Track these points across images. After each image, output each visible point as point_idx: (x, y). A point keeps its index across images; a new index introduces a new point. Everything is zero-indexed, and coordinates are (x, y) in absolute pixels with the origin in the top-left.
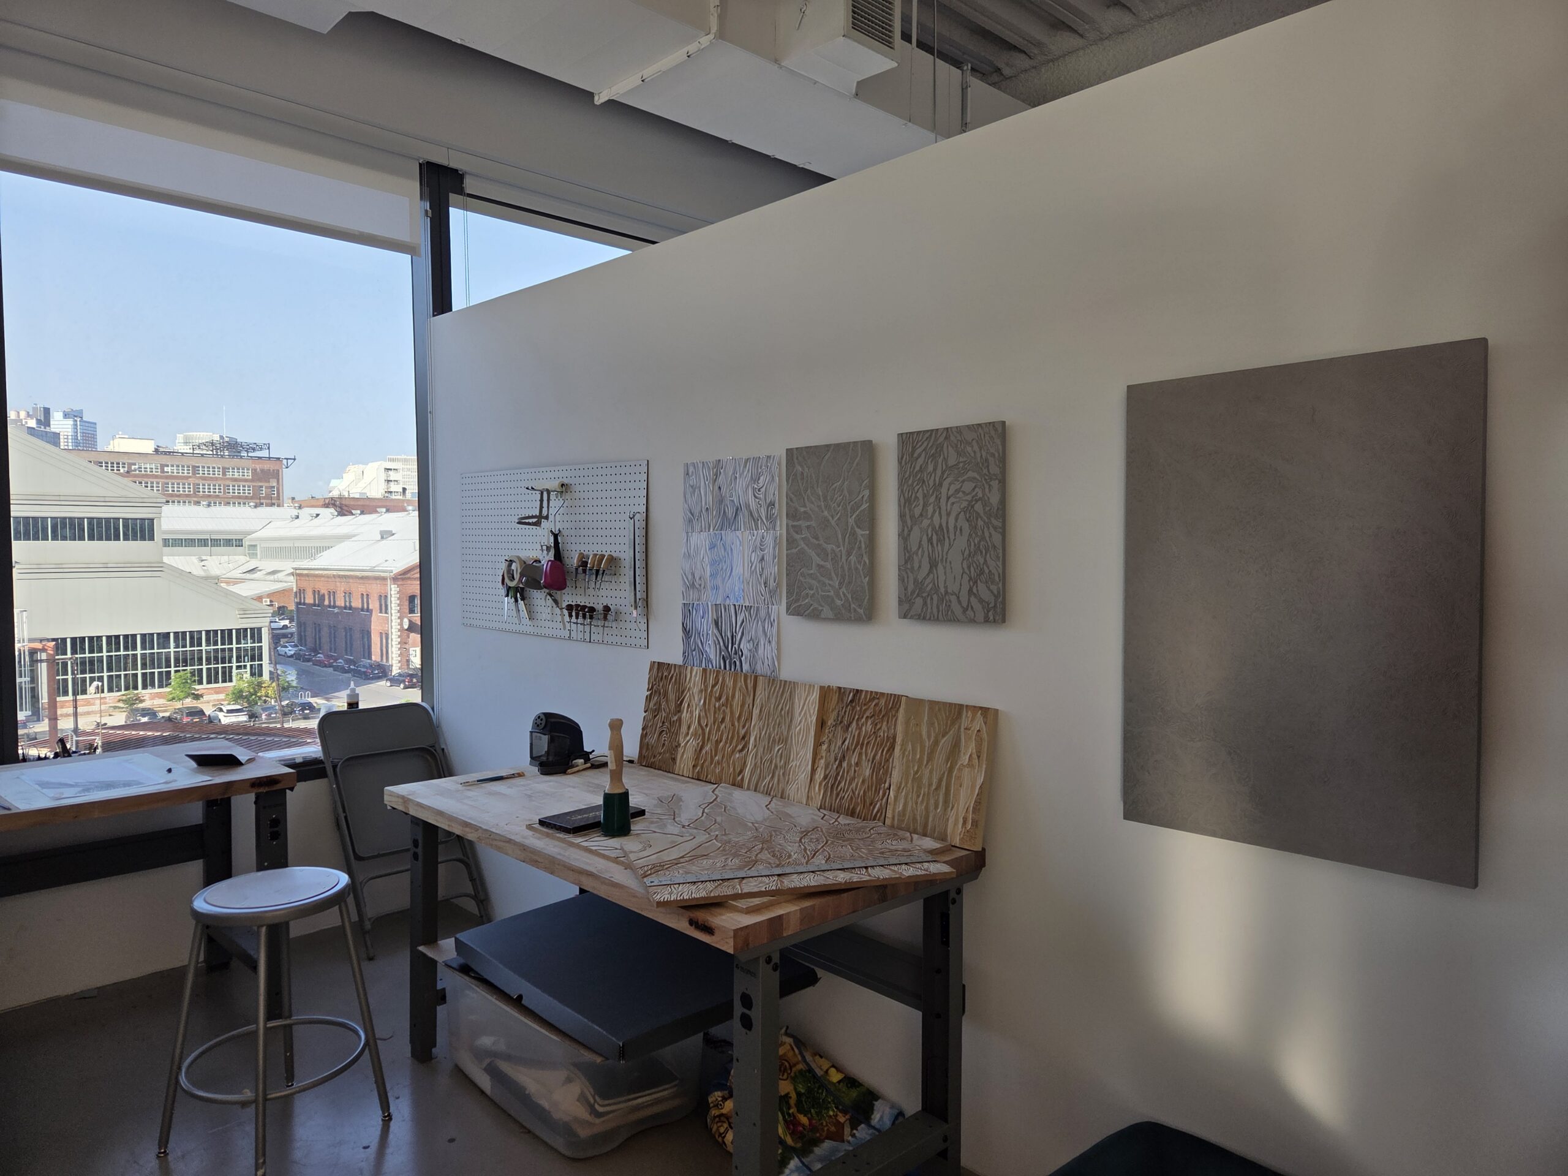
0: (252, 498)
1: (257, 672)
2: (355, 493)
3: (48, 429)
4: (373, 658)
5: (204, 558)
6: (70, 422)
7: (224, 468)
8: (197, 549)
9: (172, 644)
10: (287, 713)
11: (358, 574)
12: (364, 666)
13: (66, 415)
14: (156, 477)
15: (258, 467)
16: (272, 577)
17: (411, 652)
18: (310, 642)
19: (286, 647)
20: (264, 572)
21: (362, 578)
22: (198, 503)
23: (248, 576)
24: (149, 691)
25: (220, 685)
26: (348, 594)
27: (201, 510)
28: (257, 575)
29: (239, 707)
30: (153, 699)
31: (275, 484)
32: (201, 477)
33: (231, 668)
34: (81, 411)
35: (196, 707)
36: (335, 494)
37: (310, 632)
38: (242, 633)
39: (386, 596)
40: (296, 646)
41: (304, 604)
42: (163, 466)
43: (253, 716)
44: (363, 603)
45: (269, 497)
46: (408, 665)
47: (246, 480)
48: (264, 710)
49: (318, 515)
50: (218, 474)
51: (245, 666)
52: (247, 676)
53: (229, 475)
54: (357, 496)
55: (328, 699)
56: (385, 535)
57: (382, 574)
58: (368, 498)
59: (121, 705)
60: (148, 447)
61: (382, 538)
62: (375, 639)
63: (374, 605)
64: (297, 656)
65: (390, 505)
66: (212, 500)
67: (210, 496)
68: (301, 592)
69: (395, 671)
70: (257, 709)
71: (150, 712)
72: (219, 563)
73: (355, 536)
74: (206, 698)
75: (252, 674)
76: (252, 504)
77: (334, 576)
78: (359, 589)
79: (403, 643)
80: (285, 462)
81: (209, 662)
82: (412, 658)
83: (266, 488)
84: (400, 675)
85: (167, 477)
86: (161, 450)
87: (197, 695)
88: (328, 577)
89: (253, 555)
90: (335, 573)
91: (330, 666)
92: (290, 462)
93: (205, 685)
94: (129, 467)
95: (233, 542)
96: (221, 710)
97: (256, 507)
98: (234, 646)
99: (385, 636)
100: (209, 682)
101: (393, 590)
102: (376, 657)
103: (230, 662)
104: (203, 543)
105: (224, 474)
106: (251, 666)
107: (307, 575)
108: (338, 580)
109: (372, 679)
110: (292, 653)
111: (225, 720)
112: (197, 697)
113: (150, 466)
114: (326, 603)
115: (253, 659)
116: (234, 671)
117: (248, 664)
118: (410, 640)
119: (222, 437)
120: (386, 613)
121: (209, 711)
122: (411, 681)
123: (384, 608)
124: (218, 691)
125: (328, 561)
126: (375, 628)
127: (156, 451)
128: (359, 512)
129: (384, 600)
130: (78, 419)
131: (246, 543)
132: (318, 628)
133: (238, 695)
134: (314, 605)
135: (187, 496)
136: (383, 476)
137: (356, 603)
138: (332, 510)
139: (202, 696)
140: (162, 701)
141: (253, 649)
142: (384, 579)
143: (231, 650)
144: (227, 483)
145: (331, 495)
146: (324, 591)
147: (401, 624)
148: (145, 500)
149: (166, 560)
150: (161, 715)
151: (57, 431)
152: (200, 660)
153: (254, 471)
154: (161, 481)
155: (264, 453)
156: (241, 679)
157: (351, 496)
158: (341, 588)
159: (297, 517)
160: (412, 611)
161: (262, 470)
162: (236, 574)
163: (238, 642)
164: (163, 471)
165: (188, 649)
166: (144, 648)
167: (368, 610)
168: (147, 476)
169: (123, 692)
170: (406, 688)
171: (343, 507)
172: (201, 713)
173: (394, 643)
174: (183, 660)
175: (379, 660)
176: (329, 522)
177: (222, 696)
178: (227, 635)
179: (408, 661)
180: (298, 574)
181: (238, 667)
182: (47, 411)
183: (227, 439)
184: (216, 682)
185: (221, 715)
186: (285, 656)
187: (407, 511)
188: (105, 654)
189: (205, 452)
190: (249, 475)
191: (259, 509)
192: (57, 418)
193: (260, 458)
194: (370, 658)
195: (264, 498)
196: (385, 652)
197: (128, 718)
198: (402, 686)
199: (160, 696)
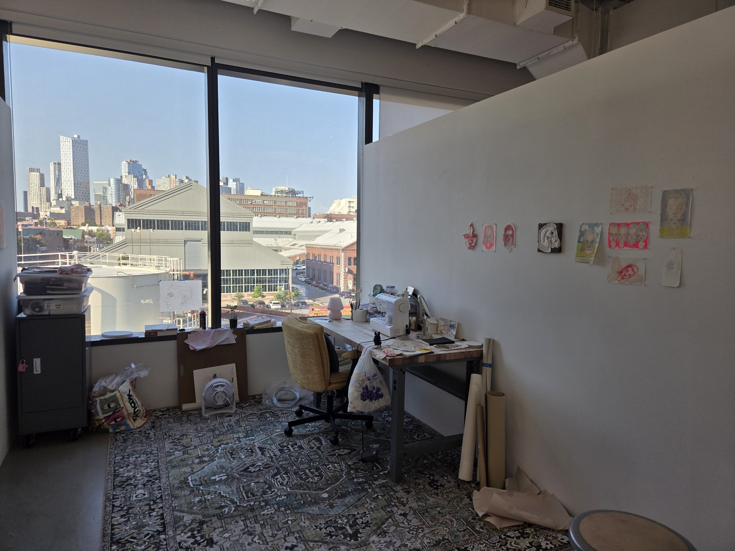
0: (296, 214)
1: (287, 287)
2: (337, 212)
3: (227, 186)
4: (334, 284)
5: (277, 239)
6: (235, 183)
7: (286, 202)
8: (274, 235)
9: (256, 274)
10: (297, 306)
11: (329, 247)
12: (330, 287)
13: (234, 181)
14: (261, 205)
15: (299, 201)
16: (300, 248)
17: (349, 282)
18: (311, 276)
19: (302, 277)
20: (298, 246)
21: (331, 249)
22: (275, 216)
23: (292, 247)
24: (247, 293)
25: (273, 292)
26: (325, 256)
27: (276, 219)
28: (296, 247)
29: (277, 302)
30: (248, 296)
31: (305, 208)
32: (277, 205)
33: (277, 285)
34: (239, 179)
35: (263, 301)
36: (329, 212)
37: (311, 272)
38: (282, 271)
39: (339, 258)
40: (306, 277)
41: (309, 260)
42: (264, 201)
43: (283, 306)
44: (331, 260)
45: (302, 214)
46: (347, 288)
47: (294, 207)
48: (288, 304)
49: (320, 222)
50: (283, 204)
51: (282, 285)
52: (283, 289)
53: (288, 204)
54: (337, 213)
55: (314, 301)
56: (342, 230)
57: (338, 248)
58: (341, 215)
59: (236, 298)
60: (258, 193)
61: (340, 232)
62: (335, 276)
63: (335, 261)
64: (306, 282)
65: (348, 218)
66: (281, 215)
67: (280, 213)
68: (308, 254)
69: (342, 290)
70: (285, 303)
71: (245, 302)
72: (282, 241)
73: (330, 231)
74: (266, 297)
75: (285, 289)
76: (295, 217)
77: (320, 248)
78: (330, 254)
79: (345, 278)
80: (309, 198)
81: (269, 282)
82: (349, 285)
83: (302, 210)
84: (343, 292)
85: (266, 205)
86: (263, 194)
87: (263, 296)
88: (318, 248)
89: (295, 238)
90: (321, 247)
91: (318, 287)
92: (311, 199)
93: (267, 292)
94: (252, 201)
95: (287, 233)
96: (271, 303)
97: (297, 218)
98: (279, 276)
99: (339, 275)
100: (269, 291)
101: (342, 255)
102: (335, 284)
103: (277, 283)
104: (277, 233)
105: (286, 204)
106: (285, 285)
107: (311, 247)
108: (322, 249)
109: (333, 293)
110: (304, 280)
111: (273, 307)
112: (263, 297)
113: (259, 201)
114: (317, 260)
115: (285, 282)
116: (278, 287)
117: (284, 284)
118: (348, 277)
119: (289, 189)
120: (339, 265)
121: (267, 303)
122: (347, 295)
123: (338, 263)
124: (272, 295)
125: (319, 241)
126: (335, 271)
127: (262, 194)
128: (335, 220)
129: (338, 259)
130: (238, 182)
131: (293, 233)
132: (314, 270)
133: (279, 297)
134: (313, 260)
135: (272, 213)
136: (348, 205)
137: (328, 260)
138: (326, 220)
139: (265, 296)
140: (250, 297)
141: (286, 278)
142: (339, 250)
143: (277, 277)
144: (287, 208)
145: (327, 213)
146: (316, 255)
147: (345, 270)
148: (247, 215)
149: (254, 239)
150: (249, 303)
151: (230, 187)
152: (266, 281)
153: (297, 203)
154: (263, 207)
155: (301, 195)
156: (281, 289)
157: (335, 213)
158: (323, 253)
159: (312, 222)
160: (350, 264)
161: (300, 202)
162: (288, 246)
163: (280, 275)
164: (263, 203)
165: (261, 276)
166: (245, 275)
167: (333, 263)
168: (258, 205)
169: (238, 293)
170: (345, 298)
171: (330, 218)
172: (264, 303)
173: (342, 278)
174: (259, 281)
175: (336, 285)
176: (324, 225)
177: (273, 297)
178: (276, 271)
179: (347, 286)
180: (308, 247)
181: (280, 285)
182: (227, 179)
183: (291, 189)
184: (272, 291)
185: (271, 305)
186: (301, 281)
187: (353, 220)
188: (231, 277)
189: (279, 195)
190: (295, 204)
191: (298, 219)
192: (231, 181)
193: (300, 197)
194: (333, 284)
195: (301, 214)
196: (338, 282)
197: (238, 303)
198: (344, 297)
199: (250, 295)
